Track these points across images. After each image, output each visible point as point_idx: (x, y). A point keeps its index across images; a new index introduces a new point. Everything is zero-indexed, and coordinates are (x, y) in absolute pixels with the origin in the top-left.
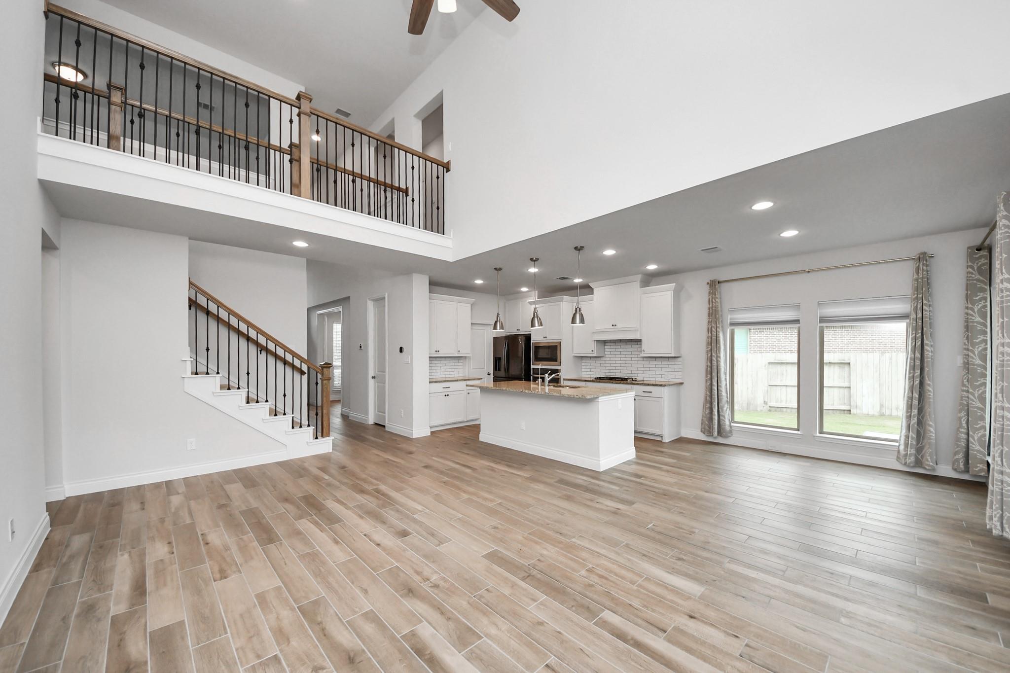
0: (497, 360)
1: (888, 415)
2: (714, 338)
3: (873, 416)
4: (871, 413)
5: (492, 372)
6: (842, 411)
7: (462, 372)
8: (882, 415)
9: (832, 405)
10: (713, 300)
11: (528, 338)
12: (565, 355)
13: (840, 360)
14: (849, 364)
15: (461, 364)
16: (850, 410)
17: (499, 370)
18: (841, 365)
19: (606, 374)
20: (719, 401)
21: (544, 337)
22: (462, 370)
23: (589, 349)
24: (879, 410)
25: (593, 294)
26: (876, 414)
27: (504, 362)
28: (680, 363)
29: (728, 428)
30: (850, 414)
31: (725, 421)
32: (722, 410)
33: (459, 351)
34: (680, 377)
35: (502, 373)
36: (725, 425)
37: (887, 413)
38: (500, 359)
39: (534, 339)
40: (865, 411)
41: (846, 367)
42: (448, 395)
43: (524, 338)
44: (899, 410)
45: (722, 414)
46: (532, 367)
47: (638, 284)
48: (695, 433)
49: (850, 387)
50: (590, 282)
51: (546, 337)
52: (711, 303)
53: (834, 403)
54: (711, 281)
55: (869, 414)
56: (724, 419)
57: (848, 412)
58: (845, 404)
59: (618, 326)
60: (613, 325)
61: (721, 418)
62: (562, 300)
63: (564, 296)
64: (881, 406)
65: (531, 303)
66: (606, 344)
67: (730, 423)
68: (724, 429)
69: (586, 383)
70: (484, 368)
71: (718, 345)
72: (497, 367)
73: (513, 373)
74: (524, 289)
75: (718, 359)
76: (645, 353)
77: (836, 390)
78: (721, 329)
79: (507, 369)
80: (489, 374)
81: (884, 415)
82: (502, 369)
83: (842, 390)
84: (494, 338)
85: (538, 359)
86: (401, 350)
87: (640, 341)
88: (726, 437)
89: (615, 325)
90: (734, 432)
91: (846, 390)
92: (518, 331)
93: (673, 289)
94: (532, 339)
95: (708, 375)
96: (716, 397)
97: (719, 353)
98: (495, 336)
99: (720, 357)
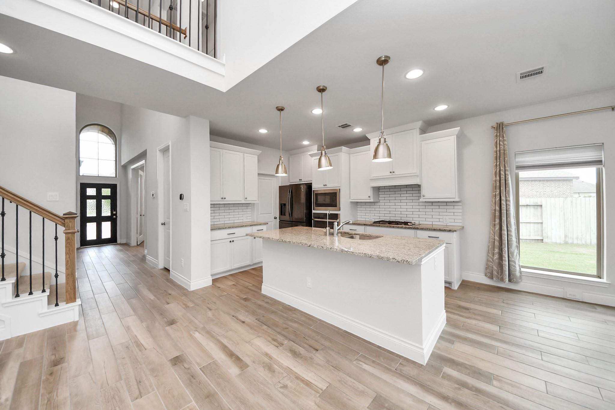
0: (282, 207)
1: (571, 243)
2: (503, 181)
3: (560, 244)
4: (558, 241)
5: (278, 216)
6: (537, 241)
7: (250, 218)
8: (566, 243)
9: (529, 236)
10: (501, 143)
11: (309, 186)
12: (344, 201)
13: (534, 203)
14: (541, 206)
15: (250, 210)
16: (542, 240)
17: (284, 215)
18: (535, 207)
19: (381, 218)
20: (509, 247)
21: (324, 185)
22: (250, 215)
23: (366, 195)
24: (564, 239)
25: (370, 145)
26: (562, 242)
27: (288, 207)
28: (460, 207)
29: (518, 274)
30: (543, 242)
31: (515, 267)
32: (513, 256)
33: (246, 198)
34: (460, 221)
35: (287, 217)
36: (515, 271)
37: (570, 241)
38: (285, 205)
39: (315, 187)
40: (554, 240)
41: (539, 208)
42: (233, 241)
43: (305, 187)
44: (578, 240)
45: (513, 259)
46: (313, 211)
47: (418, 131)
48: (480, 278)
49: (542, 223)
50: (367, 134)
51: (326, 185)
52: (498, 146)
53: (530, 235)
54: (497, 123)
55: (557, 242)
56: (514, 264)
57: (541, 241)
58: (538, 235)
59: (396, 173)
60: (391, 172)
61: (511, 263)
62: (341, 151)
63: (343, 147)
64: (566, 236)
65: (312, 155)
66: (381, 190)
67: (520, 269)
68: (515, 275)
69: (365, 226)
70: (271, 213)
71: (507, 189)
72: (282, 211)
73: (296, 217)
74: (306, 143)
75: (508, 203)
76: (424, 198)
77: (532, 225)
78: (509, 172)
79: (291, 214)
80: (275, 218)
81: (568, 243)
82: (287, 214)
83: (536, 225)
84: (279, 186)
85: (319, 205)
86: (181, 197)
87: (419, 186)
88: (516, 283)
89: (393, 172)
90: (523, 277)
91: (540, 225)
92: (300, 181)
93: (456, 133)
94: (313, 187)
95: (496, 220)
96: (506, 242)
97: (509, 197)
98: (280, 185)
99: (509, 201)
